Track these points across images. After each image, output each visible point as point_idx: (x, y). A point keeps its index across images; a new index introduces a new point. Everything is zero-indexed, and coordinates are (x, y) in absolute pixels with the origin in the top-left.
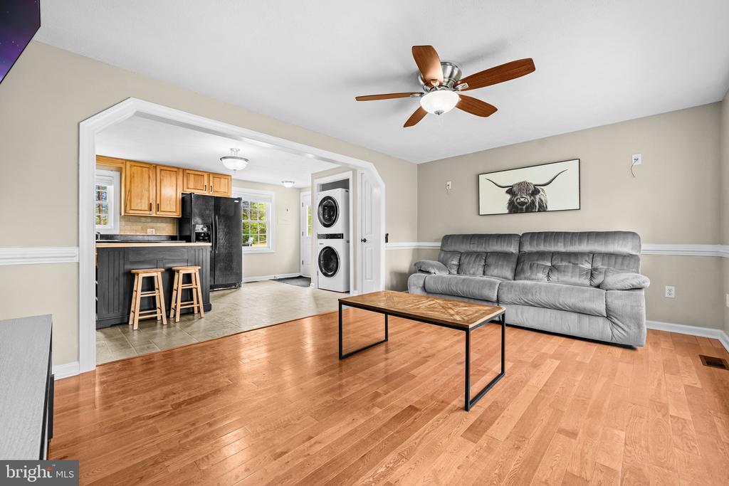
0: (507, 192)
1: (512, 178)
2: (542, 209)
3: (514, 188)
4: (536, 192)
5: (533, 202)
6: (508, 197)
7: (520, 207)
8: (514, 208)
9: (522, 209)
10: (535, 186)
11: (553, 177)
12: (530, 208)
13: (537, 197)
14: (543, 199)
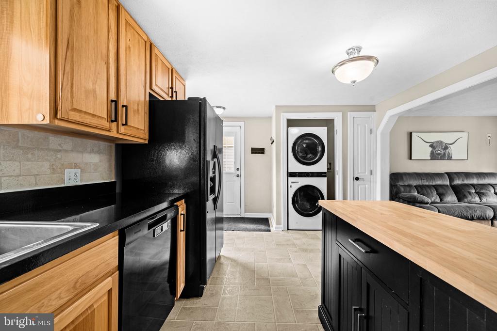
0: (430, 146)
1: (434, 138)
2: (450, 158)
3: (434, 144)
4: (446, 148)
5: (445, 154)
6: (431, 149)
7: (437, 156)
8: (434, 156)
9: (438, 157)
10: (446, 144)
11: (455, 140)
12: (442, 157)
13: (447, 151)
14: (450, 152)
